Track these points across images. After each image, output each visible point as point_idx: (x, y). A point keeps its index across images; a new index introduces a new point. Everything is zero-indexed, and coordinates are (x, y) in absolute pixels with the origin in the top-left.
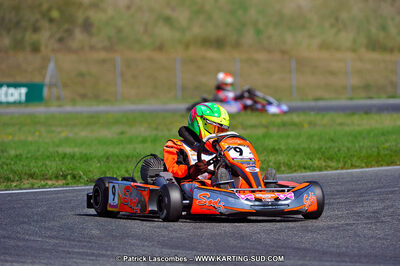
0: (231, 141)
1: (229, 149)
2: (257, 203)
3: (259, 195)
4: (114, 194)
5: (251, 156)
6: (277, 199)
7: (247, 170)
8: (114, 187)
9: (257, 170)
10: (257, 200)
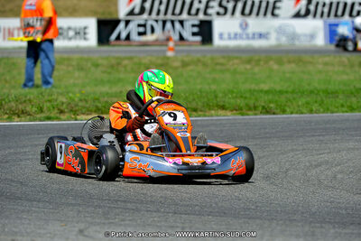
0: (166, 106)
1: (164, 114)
2: (184, 167)
3: (187, 160)
4: (61, 153)
5: (185, 121)
6: (204, 163)
7: (178, 134)
8: (61, 147)
9: (188, 135)
10: (184, 164)
